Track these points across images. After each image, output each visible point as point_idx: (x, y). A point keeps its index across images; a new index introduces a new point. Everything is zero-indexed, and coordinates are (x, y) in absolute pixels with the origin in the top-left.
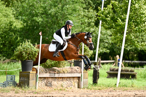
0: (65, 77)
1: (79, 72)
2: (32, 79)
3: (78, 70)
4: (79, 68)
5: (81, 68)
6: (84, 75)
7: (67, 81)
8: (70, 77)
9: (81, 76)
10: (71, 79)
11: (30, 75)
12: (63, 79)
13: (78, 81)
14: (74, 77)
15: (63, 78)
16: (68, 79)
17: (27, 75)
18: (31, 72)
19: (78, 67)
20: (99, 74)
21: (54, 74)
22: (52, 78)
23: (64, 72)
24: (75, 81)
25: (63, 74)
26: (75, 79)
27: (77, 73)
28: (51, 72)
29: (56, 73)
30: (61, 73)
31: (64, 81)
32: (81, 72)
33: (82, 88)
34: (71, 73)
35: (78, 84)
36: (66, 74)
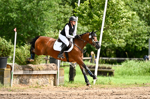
0: (41, 75)
1: (55, 69)
2: (7, 76)
3: (54, 67)
4: (55, 66)
5: (57, 65)
6: (60, 73)
7: (43, 78)
8: (45, 75)
9: (56, 73)
10: (47, 76)
11: (5, 72)
12: (39, 77)
13: (53, 78)
14: (50, 74)
15: (38, 75)
17: (2, 72)
18: (5, 69)
19: (54, 64)
20: (75, 72)
21: (29, 71)
22: (27, 75)
23: (39, 69)
24: (51, 78)
25: (39, 71)
26: (51, 76)
27: (53, 70)
28: (26, 69)
29: (31, 70)
30: (37, 70)
31: (39, 79)
32: (57, 69)
33: (58, 85)
34: (47, 70)
35: (54, 81)
36: (41, 72)
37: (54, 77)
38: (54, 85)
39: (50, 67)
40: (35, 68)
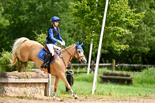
0: (29, 83)
1: (46, 77)
3: (45, 74)
7: (31, 87)
8: (34, 83)
9: (48, 82)
10: (36, 85)
12: (27, 85)
13: (44, 87)
14: (40, 83)
15: (26, 83)
16: (33, 85)
20: (73, 80)
21: (15, 79)
22: (13, 83)
23: (27, 77)
24: (41, 87)
25: (27, 79)
26: (41, 84)
27: (43, 78)
28: (11, 77)
29: (17, 77)
30: (24, 78)
31: (27, 88)
32: (49, 77)
33: (49, 95)
34: (37, 77)
35: (45, 91)
36: (30, 80)
37: (46, 86)
38: (45, 95)
39: (41, 74)
40: (22, 75)
